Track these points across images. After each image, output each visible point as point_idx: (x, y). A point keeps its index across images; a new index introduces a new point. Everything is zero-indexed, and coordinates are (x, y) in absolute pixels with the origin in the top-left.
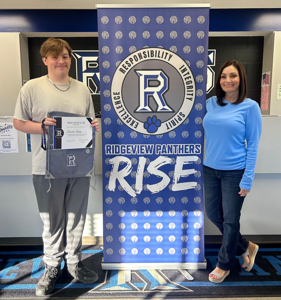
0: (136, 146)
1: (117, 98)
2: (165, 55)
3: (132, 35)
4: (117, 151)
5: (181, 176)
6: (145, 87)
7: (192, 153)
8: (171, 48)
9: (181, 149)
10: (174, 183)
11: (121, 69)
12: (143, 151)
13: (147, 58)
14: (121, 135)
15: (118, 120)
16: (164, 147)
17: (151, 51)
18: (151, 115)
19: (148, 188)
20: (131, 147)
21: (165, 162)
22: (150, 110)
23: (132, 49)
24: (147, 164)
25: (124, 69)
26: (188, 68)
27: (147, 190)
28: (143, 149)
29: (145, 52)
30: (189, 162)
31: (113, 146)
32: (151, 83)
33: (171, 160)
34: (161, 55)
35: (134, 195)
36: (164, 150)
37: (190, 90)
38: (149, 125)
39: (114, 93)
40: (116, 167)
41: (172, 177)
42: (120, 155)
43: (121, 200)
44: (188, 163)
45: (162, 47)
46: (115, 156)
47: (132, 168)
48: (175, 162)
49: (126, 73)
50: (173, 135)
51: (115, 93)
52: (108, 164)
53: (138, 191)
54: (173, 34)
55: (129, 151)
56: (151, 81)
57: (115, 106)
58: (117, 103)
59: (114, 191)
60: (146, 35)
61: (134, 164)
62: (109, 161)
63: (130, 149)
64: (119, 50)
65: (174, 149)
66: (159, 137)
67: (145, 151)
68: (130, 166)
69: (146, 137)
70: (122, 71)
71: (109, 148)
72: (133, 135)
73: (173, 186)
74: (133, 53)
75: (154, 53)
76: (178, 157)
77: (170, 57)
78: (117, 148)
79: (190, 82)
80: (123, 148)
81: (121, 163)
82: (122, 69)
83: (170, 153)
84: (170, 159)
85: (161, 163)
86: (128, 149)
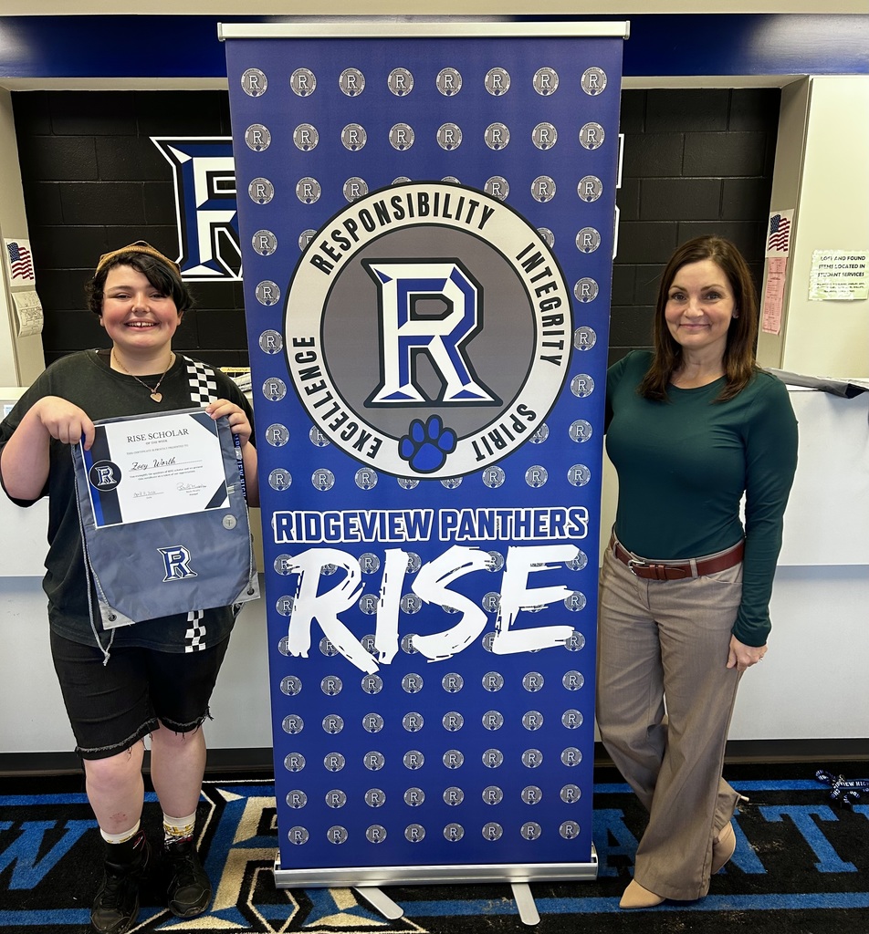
0: (373, 516)
1: (305, 357)
2: (466, 207)
3: (353, 136)
4: (313, 533)
5: (523, 610)
6: (401, 322)
7: (557, 536)
8: (487, 184)
9: (523, 524)
10: (499, 631)
11: (316, 257)
12: (396, 529)
13: (407, 220)
14: (323, 479)
15: (311, 431)
16: (467, 517)
17: (420, 195)
18: (424, 414)
19: (414, 645)
20: (358, 519)
21: (471, 564)
22: (420, 399)
23: (353, 186)
24: (410, 570)
25: (326, 257)
26: (546, 254)
27: (412, 651)
28: (399, 526)
29: (400, 200)
30: (547, 565)
31: (298, 516)
32: (421, 307)
33: (489, 558)
34: (452, 210)
35: (371, 668)
36: (467, 528)
37: (554, 328)
38: (418, 446)
39: (295, 340)
40: (310, 583)
41: (493, 610)
42: (323, 545)
43: (332, 685)
44: (545, 568)
45: (457, 181)
46: (305, 548)
47: (364, 584)
48: (502, 565)
49: (334, 272)
50: (495, 478)
51: (299, 341)
52: (285, 572)
53: (384, 654)
54: (497, 136)
55: (351, 530)
56: (421, 300)
57: (301, 386)
58: (308, 374)
59: (305, 655)
60: (402, 136)
61: (369, 571)
62: (288, 565)
63: (354, 526)
64: (308, 190)
65: (498, 525)
66: (451, 486)
67: (406, 530)
68: (357, 579)
69: (408, 486)
70: (319, 266)
71: (284, 522)
72: (363, 479)
73: (496, 638)
74: (357, 201)
75: (431, 203)
76: (511, 550)
77: (487, 214)
78: (313, 521)
79: (554, 303)
80: (332, 522)
81: (326, 569)
82: (320, 259)
83: (486, 537)
84: (487, 556)
85: (457, 569)
86: (348, 526)
